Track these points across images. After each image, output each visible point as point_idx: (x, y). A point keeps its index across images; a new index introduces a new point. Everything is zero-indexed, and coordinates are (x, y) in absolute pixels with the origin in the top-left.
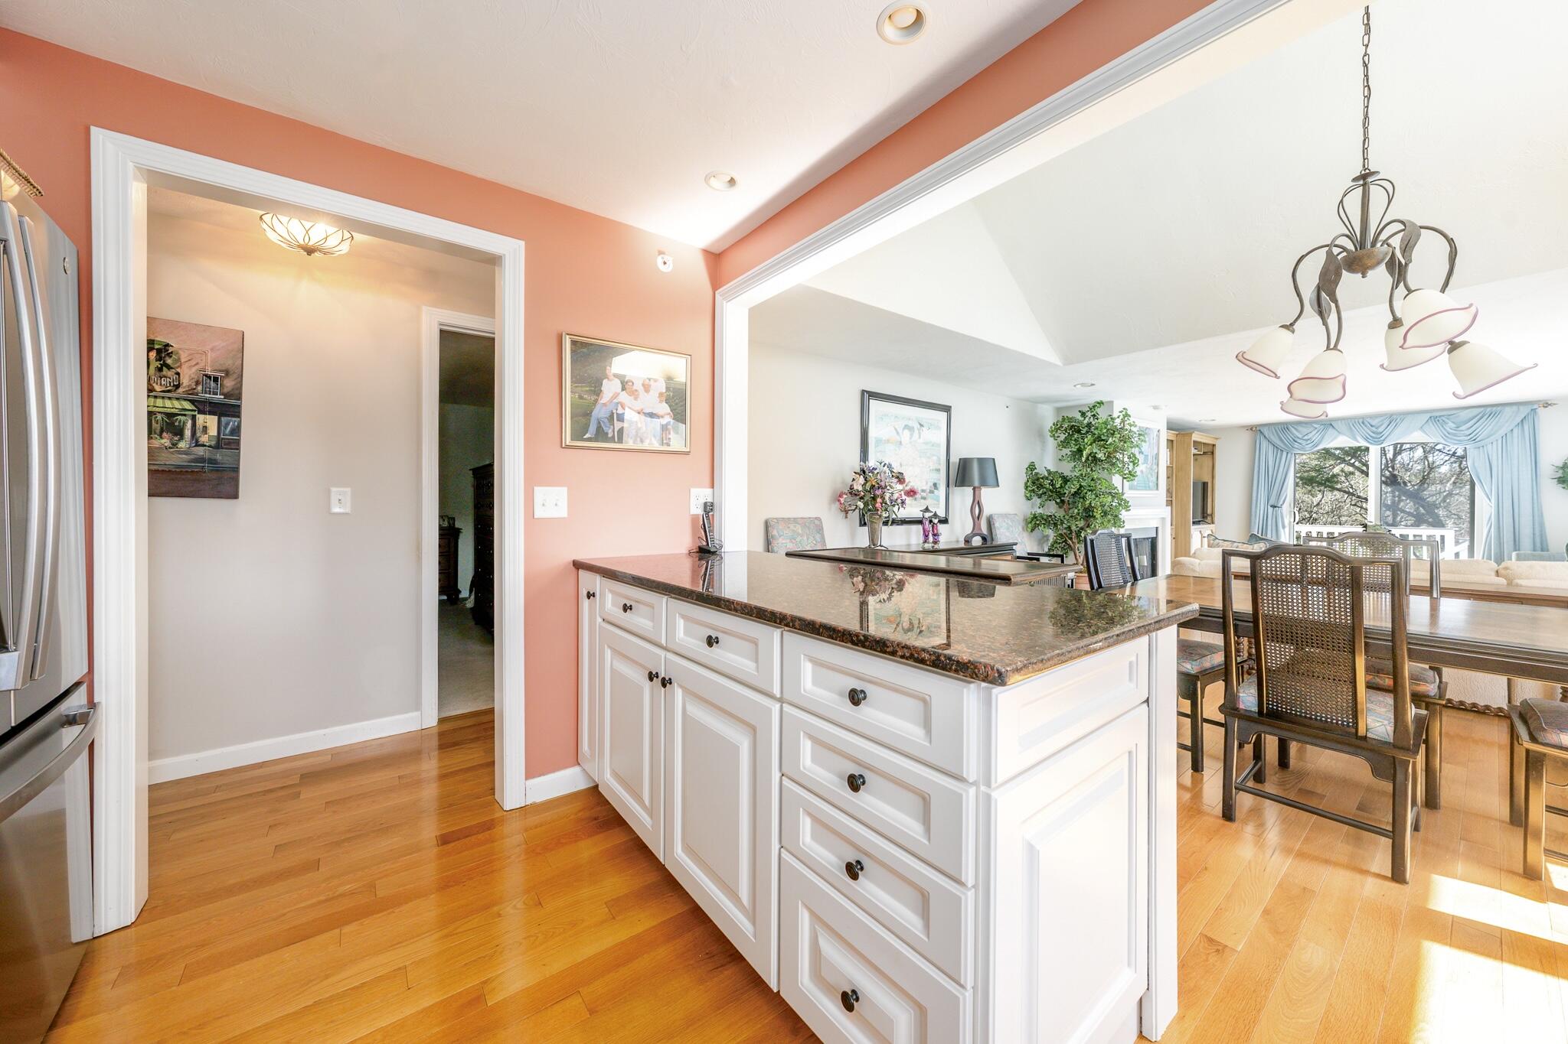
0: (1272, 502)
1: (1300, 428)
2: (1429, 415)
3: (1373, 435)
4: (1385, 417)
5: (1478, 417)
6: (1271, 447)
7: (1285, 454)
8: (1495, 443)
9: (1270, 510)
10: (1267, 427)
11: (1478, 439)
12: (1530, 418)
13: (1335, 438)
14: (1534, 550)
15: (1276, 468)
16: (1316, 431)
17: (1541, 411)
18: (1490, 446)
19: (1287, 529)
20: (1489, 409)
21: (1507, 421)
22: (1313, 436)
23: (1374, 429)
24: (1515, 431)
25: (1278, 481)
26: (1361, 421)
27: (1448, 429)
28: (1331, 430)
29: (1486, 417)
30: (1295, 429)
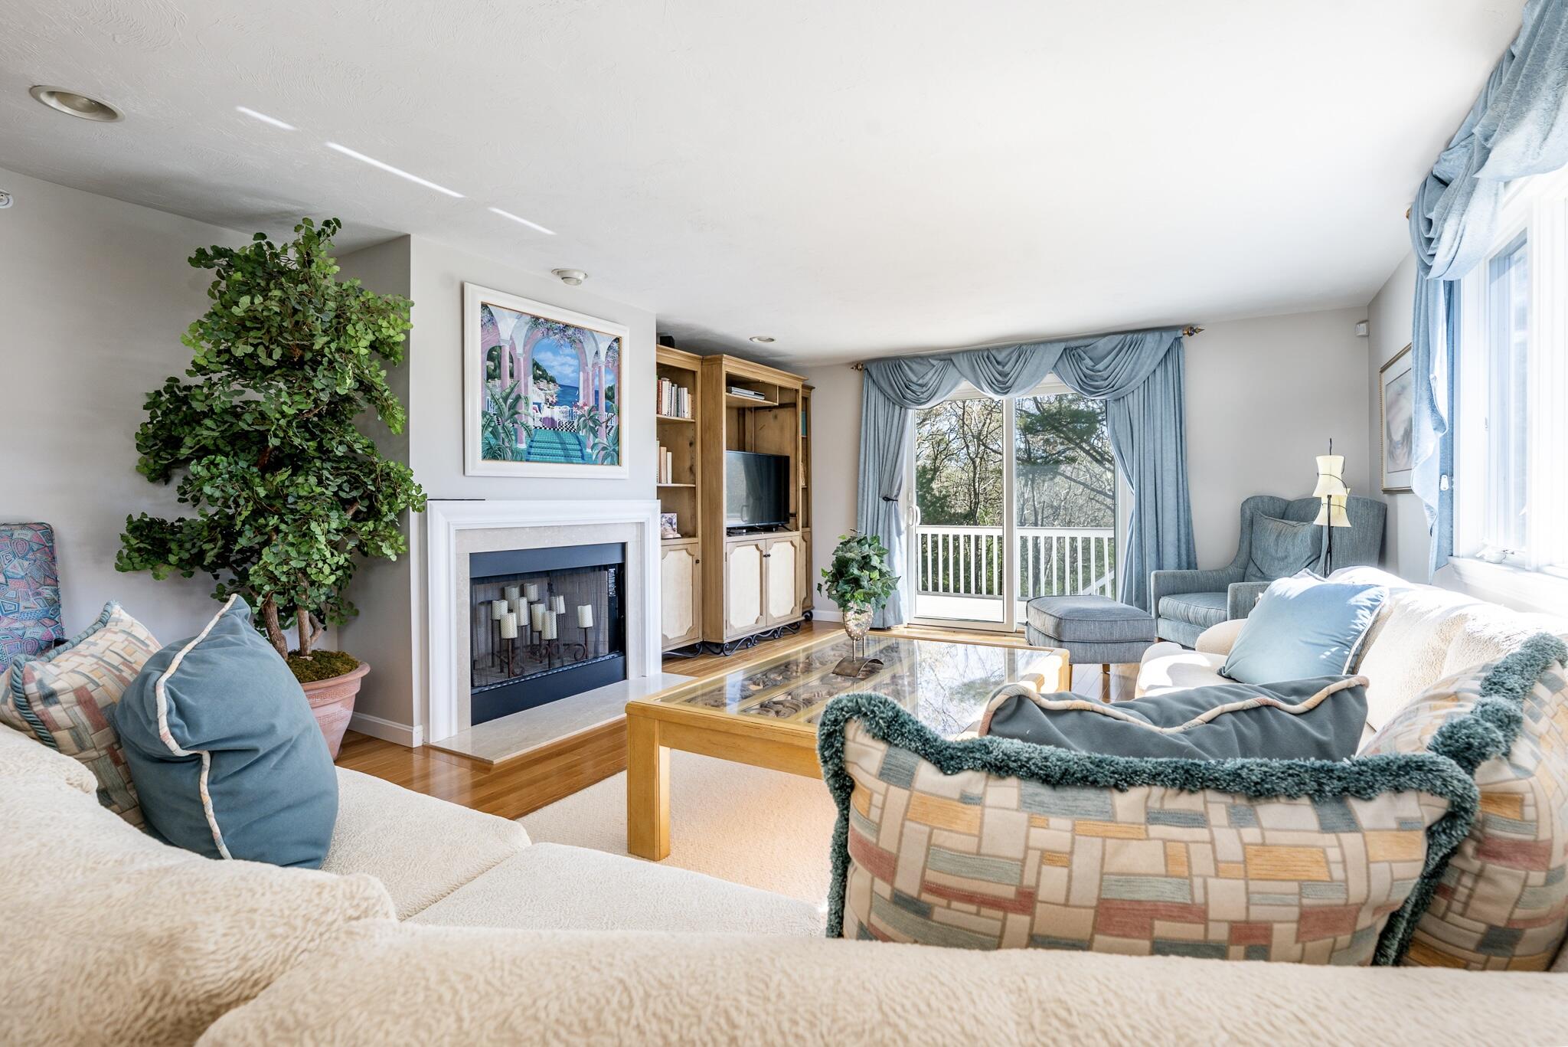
0: (884, 493)
1: (914, 366)
2: (1063, 346)
3: (1000, 378)
4: (1013, 348)
5: (1117, 349)
6: (881, 398)
7: (897, 408)
8: (1136, 392)
9: (883, 504)
10: (875, 364)
11: (1115, 388)
12: (1175, 350)
13: (956, 384)
14: (1179, 567)
15: (888, 435)
16: (933, 371)
17: (1186, 340)
18: (1130, 397)
19: (903, 537)
20: (1129, 337)
21: (1148, 358)
22: (930, 379)
23: (1000, 368)
24: (1158, 372)
25: (890, 456)
26: (985, 354)
27: (1085, 369)
28: (951, 368)
29: (1126, 349)
30: (907, 364)
